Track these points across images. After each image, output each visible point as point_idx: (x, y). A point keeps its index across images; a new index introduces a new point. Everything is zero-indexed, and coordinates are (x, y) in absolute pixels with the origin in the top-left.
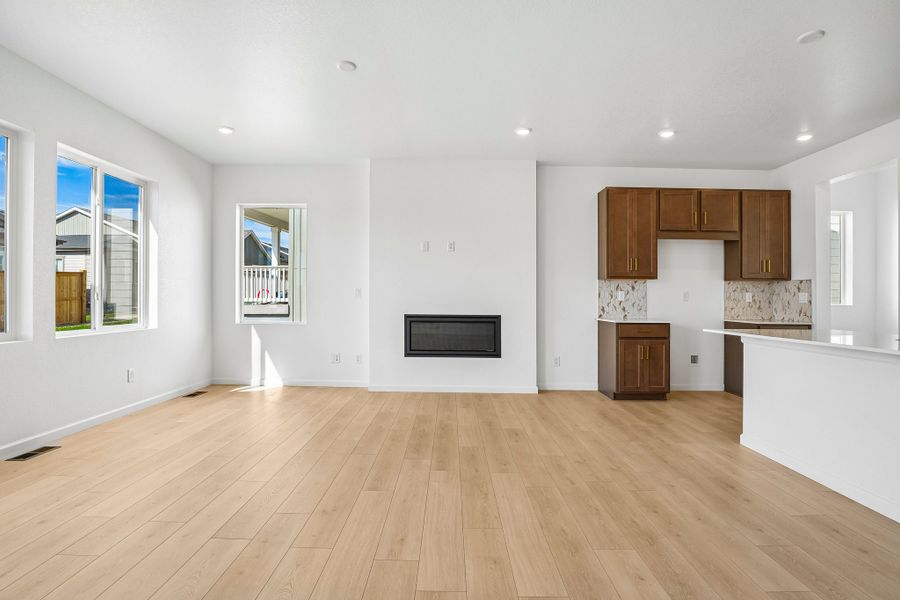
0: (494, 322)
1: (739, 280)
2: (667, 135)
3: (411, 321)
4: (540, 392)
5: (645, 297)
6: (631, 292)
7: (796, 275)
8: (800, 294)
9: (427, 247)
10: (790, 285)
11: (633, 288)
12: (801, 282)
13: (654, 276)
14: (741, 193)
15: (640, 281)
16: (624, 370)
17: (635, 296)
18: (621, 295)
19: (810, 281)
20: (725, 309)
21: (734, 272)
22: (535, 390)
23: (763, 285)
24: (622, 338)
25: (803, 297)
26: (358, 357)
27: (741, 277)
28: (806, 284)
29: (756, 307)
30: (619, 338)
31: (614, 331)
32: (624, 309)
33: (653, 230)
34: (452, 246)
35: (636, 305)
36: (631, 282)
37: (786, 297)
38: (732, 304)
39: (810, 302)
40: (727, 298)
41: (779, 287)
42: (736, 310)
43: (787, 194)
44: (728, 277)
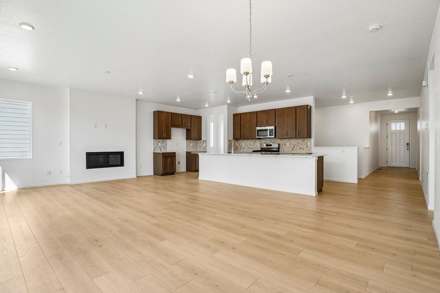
0: (121, 154)
3: (89, 155)
4: (137, 177)
5: (167, 145)
7: (203, 139)
9: (96, 126)
10: (201, 141)
11: (163, 142)
13: (170, 138)
14: (191, 116)
15: (165, 140)
16: (165, 167)
17: (164, 144)
18: (160, 144)
20: (186, 148)
21: (188, 138)
22: (136, 177)
23: (195, 141)
25: (204, 145)
26: (61, 171)
28: (205, 141)
30: (163, 157)
31: (161, 156)
32: (161, 149)
33: (170, 124)
34: (106, 126)
35: (164, 147)
36: (162, 140)
37: (200, 144)
38: (188, 147)
39: (206, 146)
40: (187, 145)
41: (198, 142)
43: (201, 117)
44: (187, 139)
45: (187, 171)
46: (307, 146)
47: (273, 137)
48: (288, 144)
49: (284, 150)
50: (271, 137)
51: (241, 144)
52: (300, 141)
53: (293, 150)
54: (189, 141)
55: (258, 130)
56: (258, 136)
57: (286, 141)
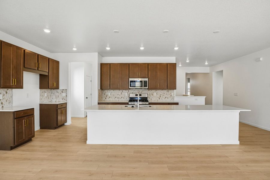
1: (47, 89)
2: (47, 31)
5: (12, 97)
6: (5, 95)
8: (63, 93)
10: (59, 91)
11: (6, 93)
12: (63, 90)
19: (67, 90)
20: (40, 100)
21: (43, 86)
24: (15, 119)
27: (48, 88)
29: (47, 98)
31: (12, 115)
32: (2, 103)
33: (22, 67)
35: (8, 101)
36: (6, 90)
37: (57, 94)
38: (42, 97)
39: (67, 96)
40: (40, 95)
42: (43, 99)
44: (41, 88)
45: (41, 128)
46: (171, 95)
47: (147, 88)
48: (155, 94)
49: (151, 99)
50: (145, 88)
51: (106, 94)
52: (165, 91)
53: (159, 99)
54: (43, 90)
55: (131, 81)
56: (131, 86)
57: (153, 91)
